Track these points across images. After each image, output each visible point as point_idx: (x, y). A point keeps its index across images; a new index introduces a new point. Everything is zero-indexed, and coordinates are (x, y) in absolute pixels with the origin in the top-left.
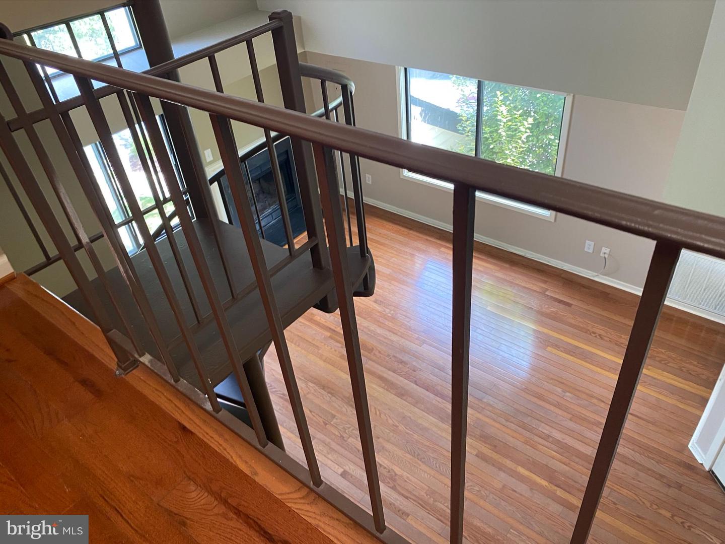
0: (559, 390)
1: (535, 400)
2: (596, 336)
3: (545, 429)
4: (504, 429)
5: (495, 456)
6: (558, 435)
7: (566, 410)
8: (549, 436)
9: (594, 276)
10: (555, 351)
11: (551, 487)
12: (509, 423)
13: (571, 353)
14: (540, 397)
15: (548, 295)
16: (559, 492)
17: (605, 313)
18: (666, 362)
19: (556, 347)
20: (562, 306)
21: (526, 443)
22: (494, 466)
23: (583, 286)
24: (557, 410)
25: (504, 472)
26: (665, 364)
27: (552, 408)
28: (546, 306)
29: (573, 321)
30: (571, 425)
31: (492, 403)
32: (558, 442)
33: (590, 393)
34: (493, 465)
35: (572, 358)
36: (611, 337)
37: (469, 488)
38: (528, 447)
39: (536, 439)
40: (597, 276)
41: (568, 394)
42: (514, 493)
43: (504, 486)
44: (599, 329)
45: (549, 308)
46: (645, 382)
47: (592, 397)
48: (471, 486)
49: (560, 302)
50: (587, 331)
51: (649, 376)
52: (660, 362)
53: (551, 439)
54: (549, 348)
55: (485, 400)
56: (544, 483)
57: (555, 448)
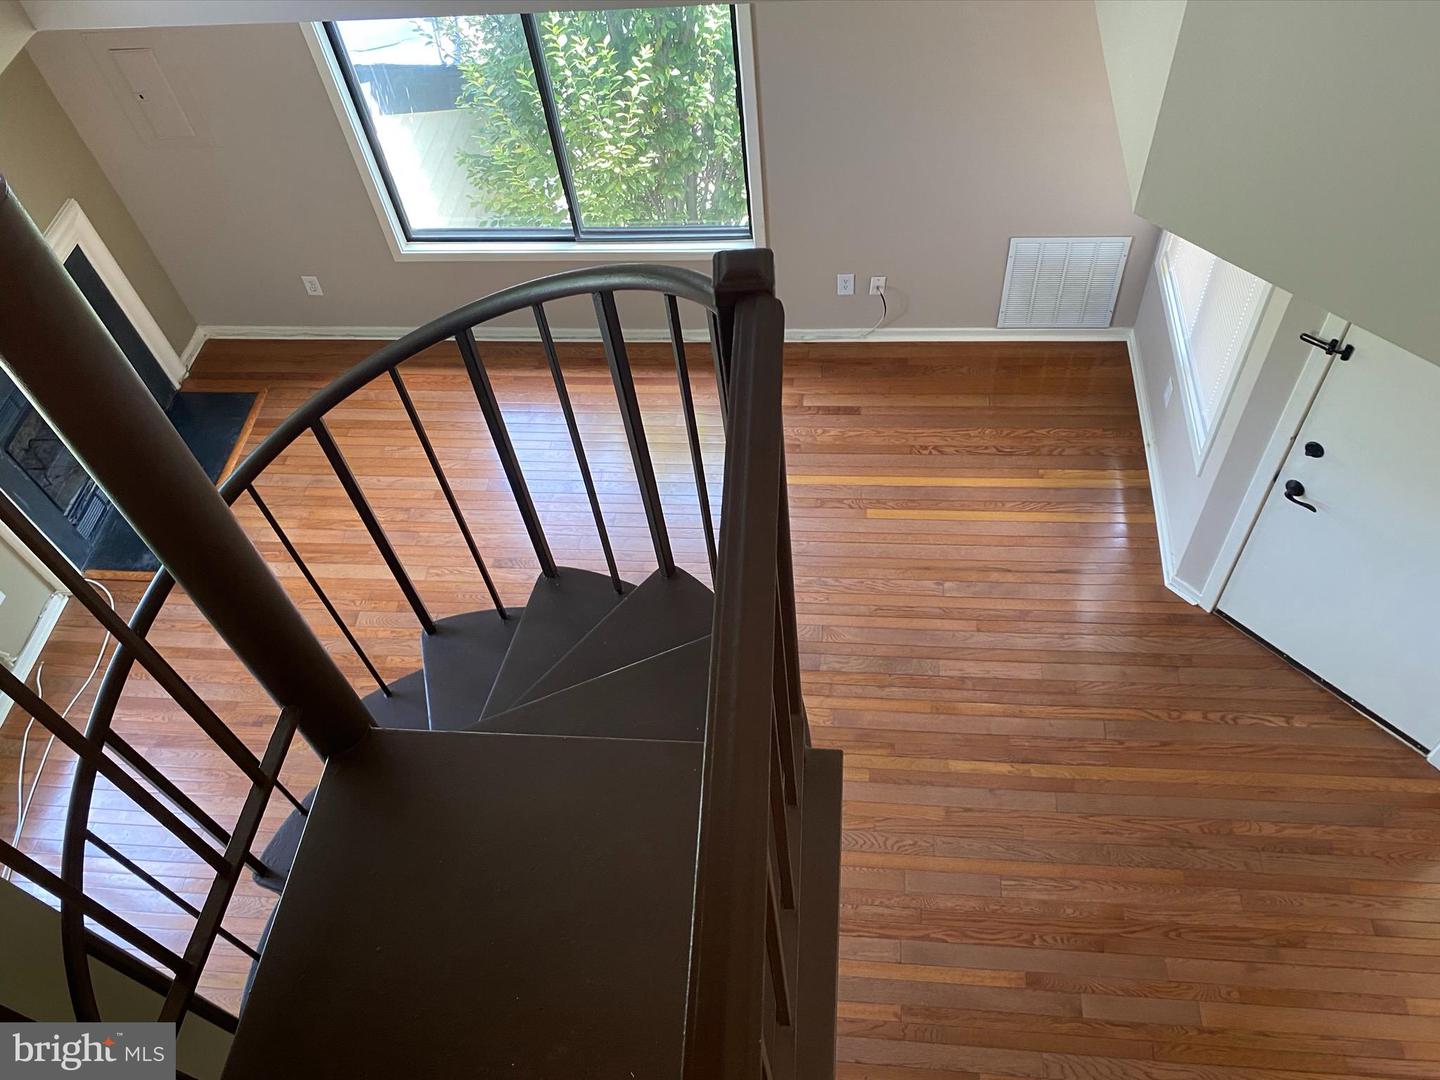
0: (930, 584)
1: (903, 623)
2: (930, 453)
3: (949, 669)
4: (887, 705)
5: (902, 764)
6: (974, 669)
7: (961, 615)
8: (963, 679)
9: (865, 337)
10: (882, 513)
11: (1017, 769)
12: (887, 690)
13: (910, 504)
14: (908, 613)
15: (810, 408)
16: (1035, 771)
17: (918, 402)
18: (1060, 449)
19: (879, 503)
20: (844, 419)
21: (937, 711)
22: (911, 784)
23: (859, 362)
24: (947, 624)
25: (931, 784)
26: (1060, 454)
27: (938, 623)
28: (819, 431)
29: (877, 441)
30: (983, 639)
31: (837, 666)
32: (981, 683)
33: (981, 564)
34: (909, 782)
35: (916, 512)
36: (954, 443)
37: (895, 848)
38: (942, 717)
39: (947, 694)
40: (870, 333)
41: (947, 585)
42: (969, 814)
43: (948, 811)
44: (929, 436)
45: (824, 432)
46: (1049, 503)
47: (986, 570)
48: (897, 842)
49: (837, 411)
50: (911, 450)
51: (1049, 489)
52: (1050, 454)
53: (969, 684)
54: (869, 511)
55: (824, 668)
56: (1004, 768)
57: (985, 696)
